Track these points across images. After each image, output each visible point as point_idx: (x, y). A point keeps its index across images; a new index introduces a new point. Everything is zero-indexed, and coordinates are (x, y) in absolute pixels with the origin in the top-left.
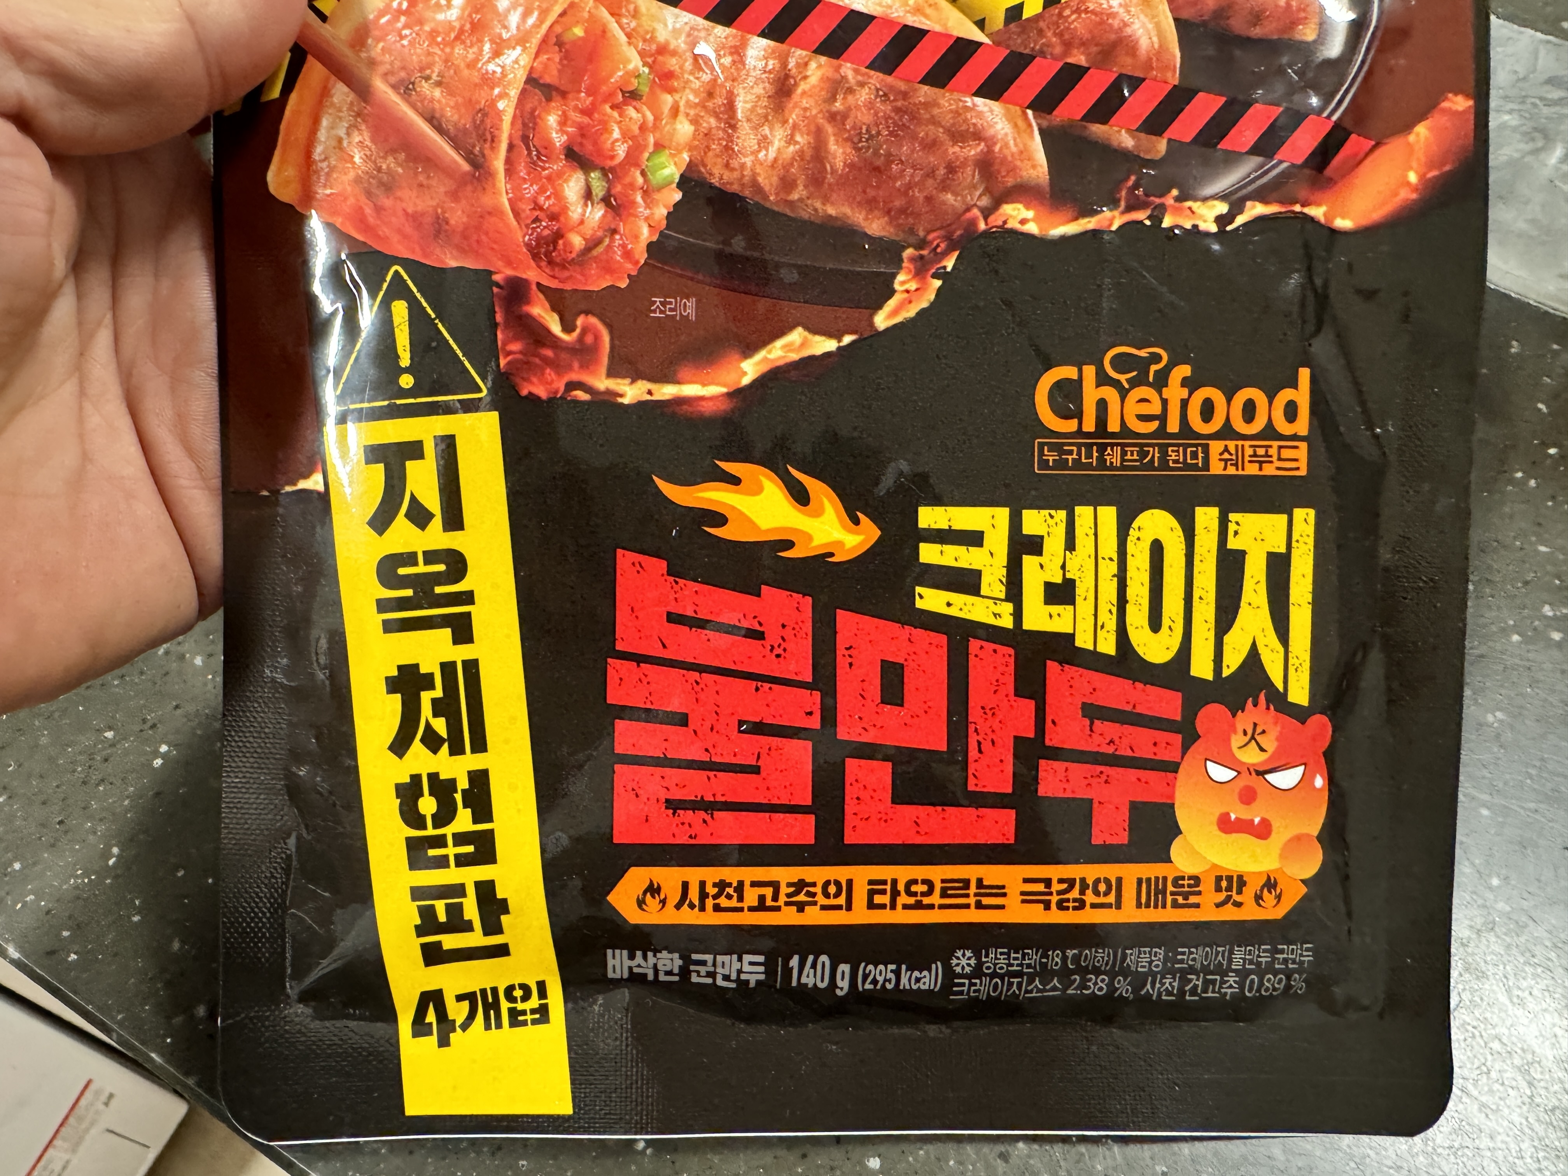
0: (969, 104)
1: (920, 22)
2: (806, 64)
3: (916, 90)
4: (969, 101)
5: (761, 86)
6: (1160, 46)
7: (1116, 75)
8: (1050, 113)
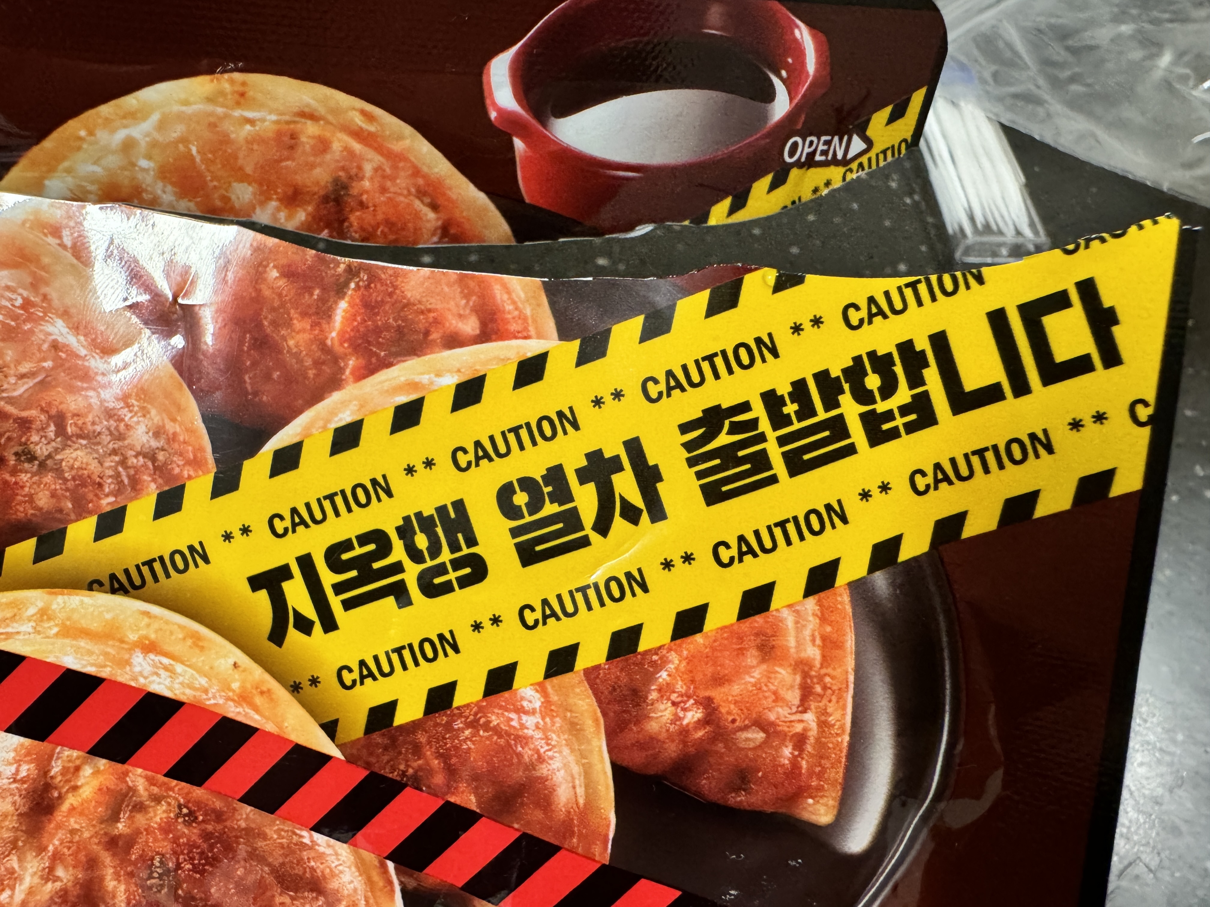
0: (306, 841)
1: (246, 715)
2: (77, 769)
3: (235, 809)
4: (306, 836)
5: (9, 799)
6: (587, 803)
7: (518, 834)
8: (421, 869)
